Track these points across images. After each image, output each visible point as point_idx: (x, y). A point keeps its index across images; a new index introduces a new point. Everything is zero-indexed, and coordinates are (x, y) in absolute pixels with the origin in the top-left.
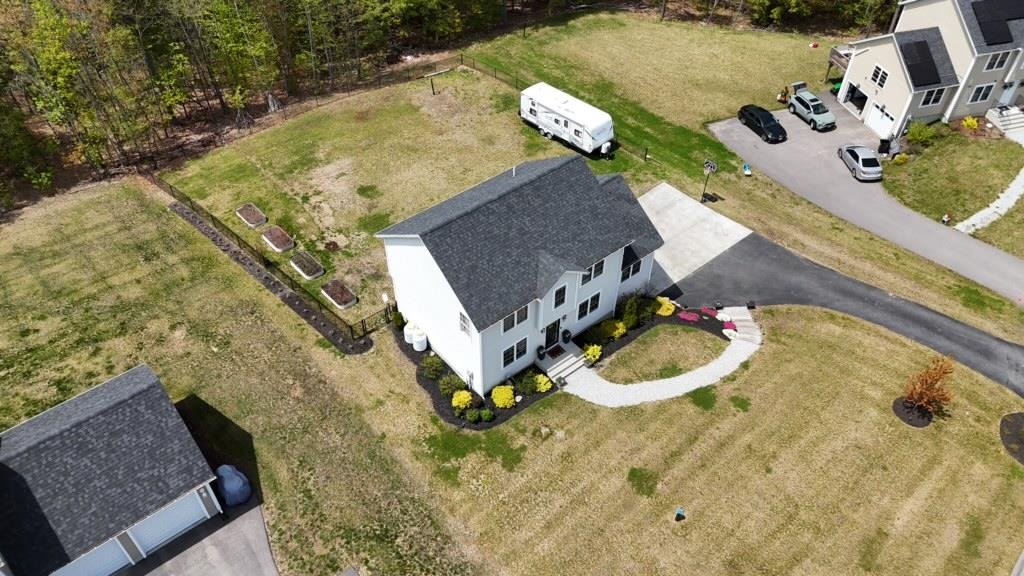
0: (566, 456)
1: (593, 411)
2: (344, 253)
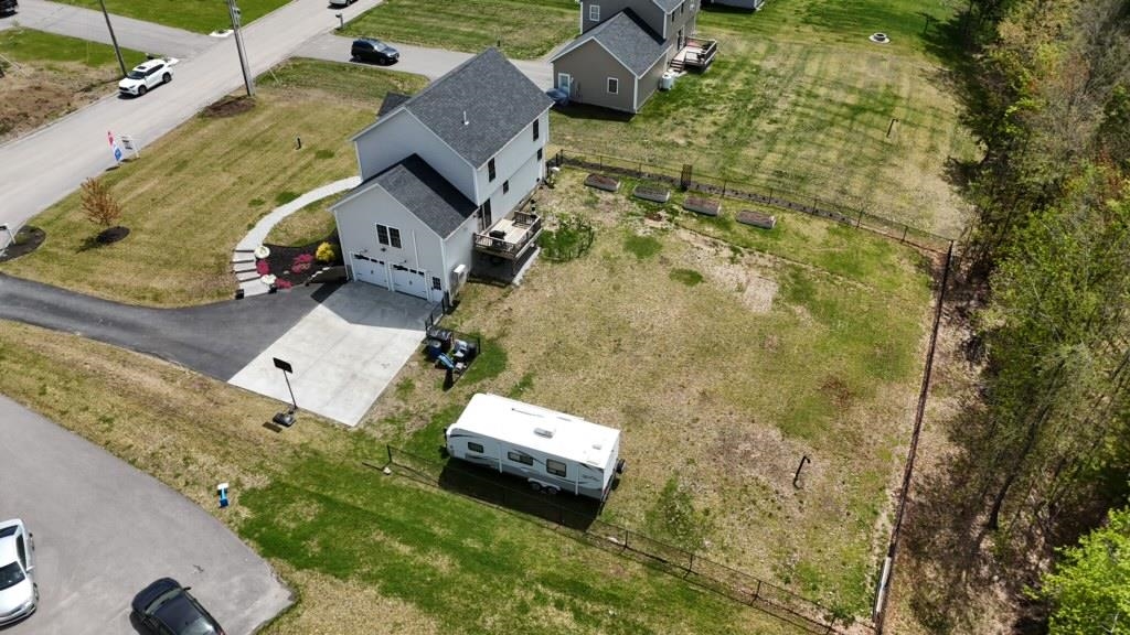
2: (638, 215)
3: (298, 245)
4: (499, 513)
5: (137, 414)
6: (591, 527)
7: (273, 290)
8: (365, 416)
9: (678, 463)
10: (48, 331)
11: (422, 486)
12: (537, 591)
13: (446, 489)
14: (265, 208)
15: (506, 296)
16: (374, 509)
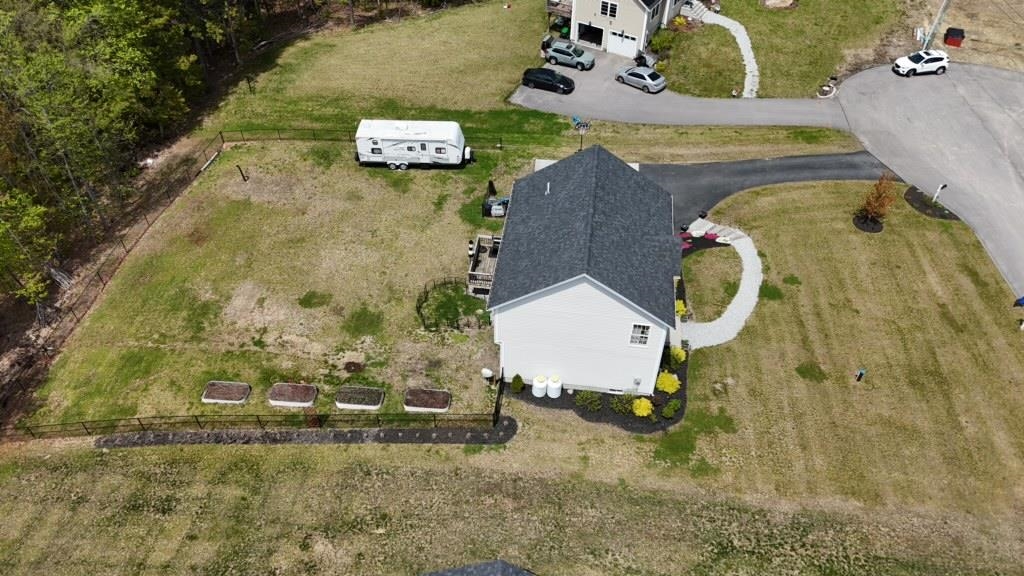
0: (753, 392)
1: (726, 349)
2: (374, 365)
7: (685, 229)
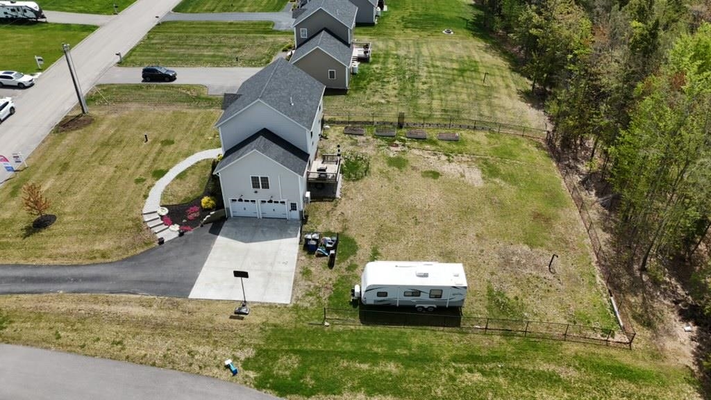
3: (186, 202)
4: (408, 330)
5: (138, 334)
6: (462, 323)
7: (181, 234)
8: (292, 295)
9: (487, 277)
10: (36, 295)
11: (352, 327)
12: (454, 367)
13: (368, 325)
14: (149, 182)
15: (336, 206)
16: (332, 348)
